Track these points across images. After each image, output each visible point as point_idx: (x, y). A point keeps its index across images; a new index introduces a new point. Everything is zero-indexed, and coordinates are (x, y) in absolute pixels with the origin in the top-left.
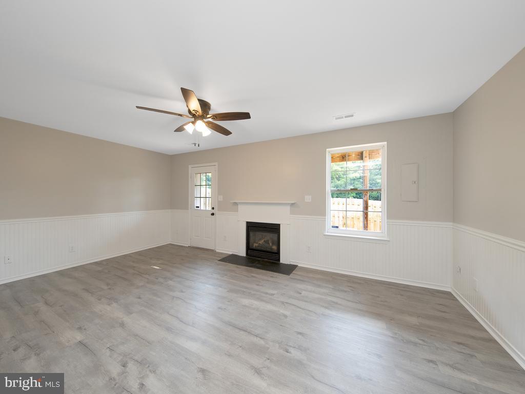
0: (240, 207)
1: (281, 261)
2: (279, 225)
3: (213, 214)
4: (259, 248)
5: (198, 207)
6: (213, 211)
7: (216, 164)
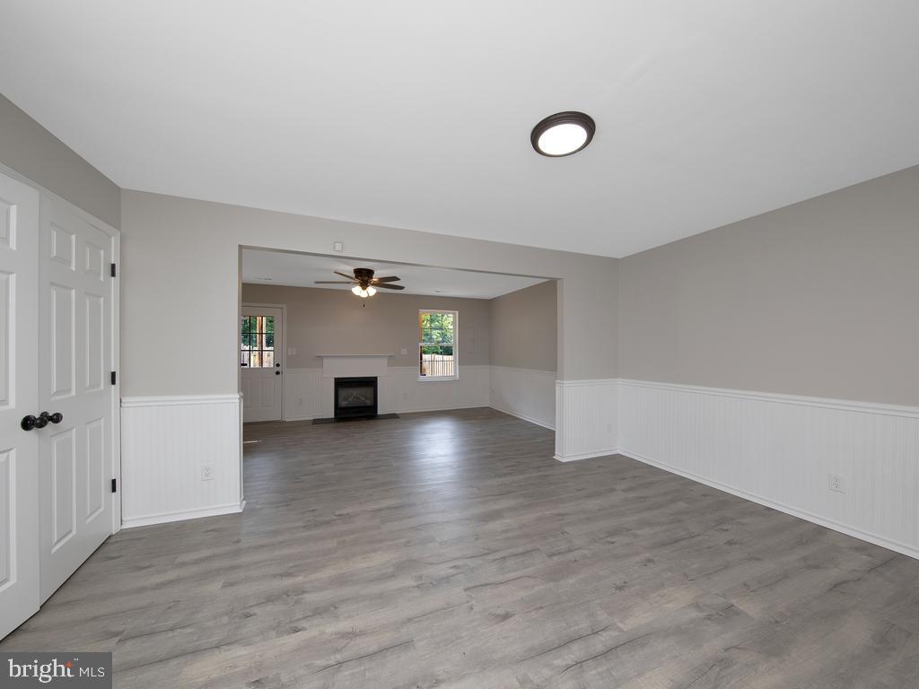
0: (325, 361)
1: (379, 413)
2: (376, 378)
3: (278, 373)
4: (350, 405)
5: (246, 365)
6: (278, 369)
7: (284, 306)
